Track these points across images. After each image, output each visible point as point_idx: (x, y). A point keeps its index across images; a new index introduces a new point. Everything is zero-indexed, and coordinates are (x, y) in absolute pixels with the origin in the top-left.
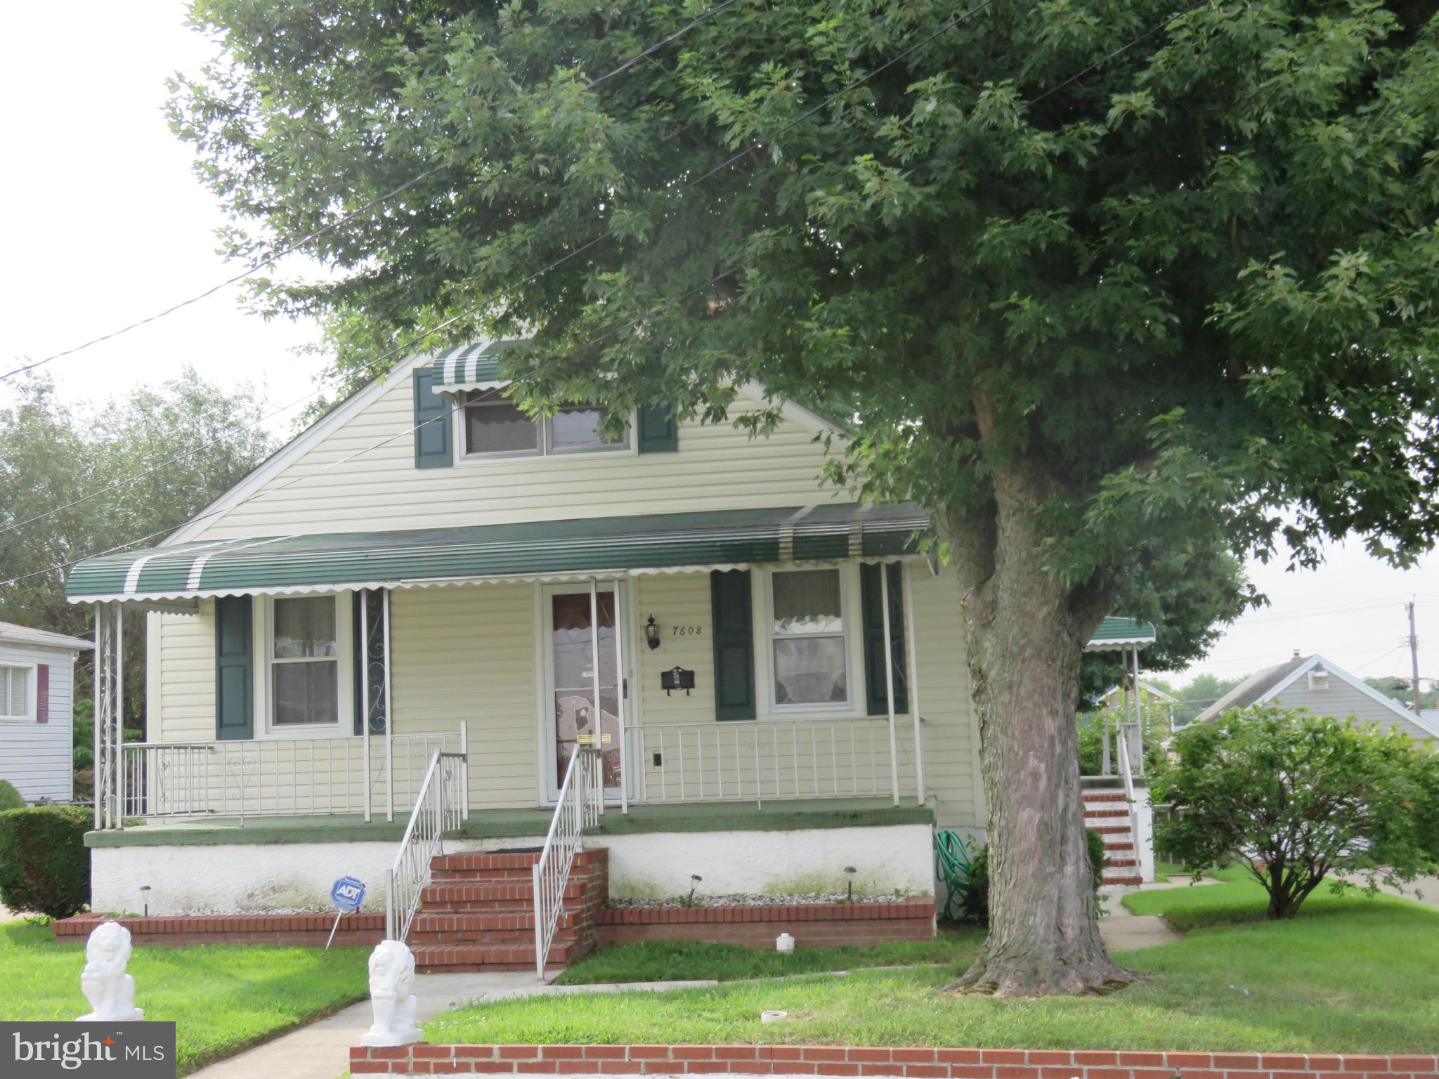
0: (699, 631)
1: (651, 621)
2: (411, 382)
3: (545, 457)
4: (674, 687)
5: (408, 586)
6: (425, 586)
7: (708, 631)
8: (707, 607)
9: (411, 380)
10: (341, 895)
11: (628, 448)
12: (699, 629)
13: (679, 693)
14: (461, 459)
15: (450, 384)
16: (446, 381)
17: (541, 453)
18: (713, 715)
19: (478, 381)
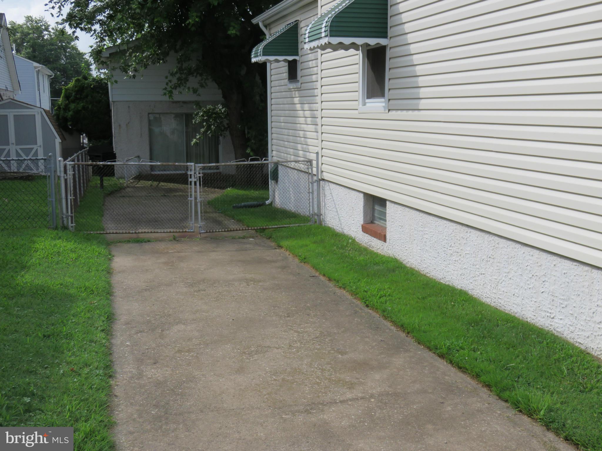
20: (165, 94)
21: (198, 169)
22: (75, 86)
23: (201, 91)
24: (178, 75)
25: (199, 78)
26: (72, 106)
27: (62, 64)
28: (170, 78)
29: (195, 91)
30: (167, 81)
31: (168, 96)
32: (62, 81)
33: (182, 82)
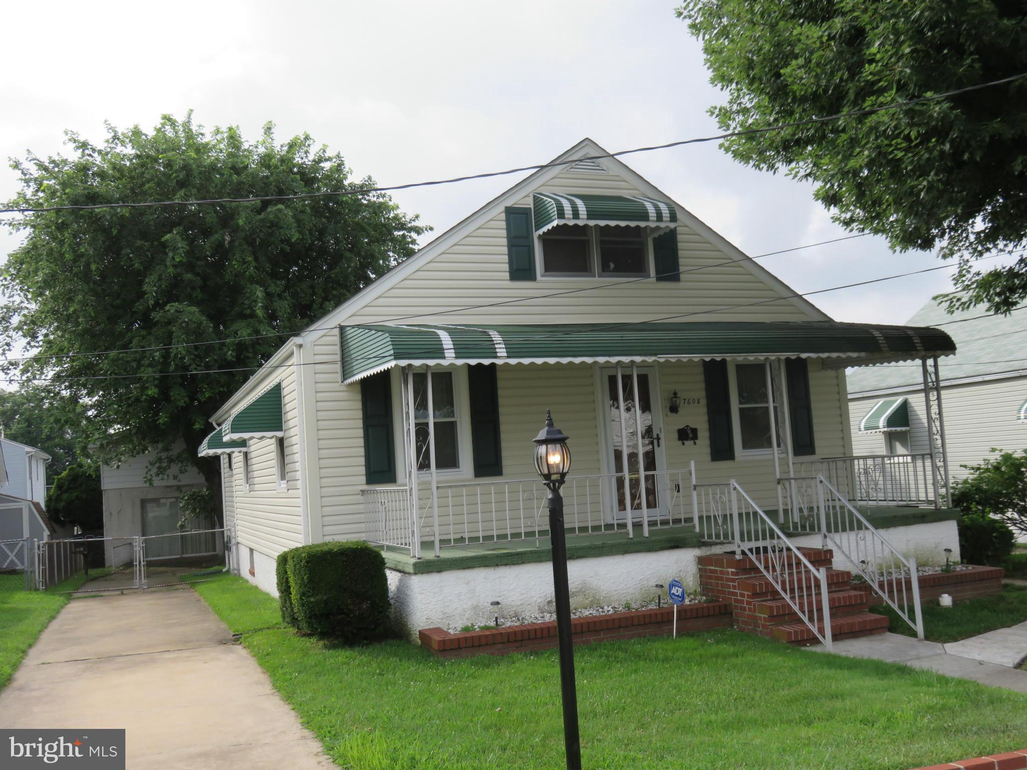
0: (698, 403)
1: (675, 394)
2: (503, 216)
3: (597, 279)
4: (687, 439)
5: (662, 360)
6: (673, 360)
7: (703, 402)
8: (702, 386)
9: (504, 215)
10: (673, 594)
11: (649, 276)
12: (698, 400)
13: (689, 443)
14: (543, 276)
15: (569, 219)
16: (566, 216)
17: (594, 276)
18: (709, 458)
19: (588, 219)
20: (146, 482)
21: (141, 541)
22: (68, 475)
23: (181, 476)
24: (157, 465)
25: (180, 465)
26: (65, 496)
27: (67, 440)
28: (150, 467)
29: (175, 477)
30: (147, 470)
31: (148, 483)
32: (66, 462)
33: (161, 471)
